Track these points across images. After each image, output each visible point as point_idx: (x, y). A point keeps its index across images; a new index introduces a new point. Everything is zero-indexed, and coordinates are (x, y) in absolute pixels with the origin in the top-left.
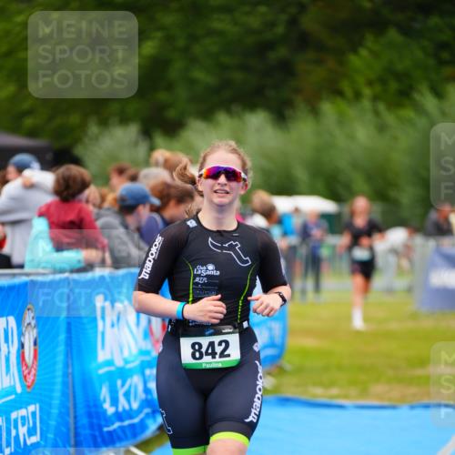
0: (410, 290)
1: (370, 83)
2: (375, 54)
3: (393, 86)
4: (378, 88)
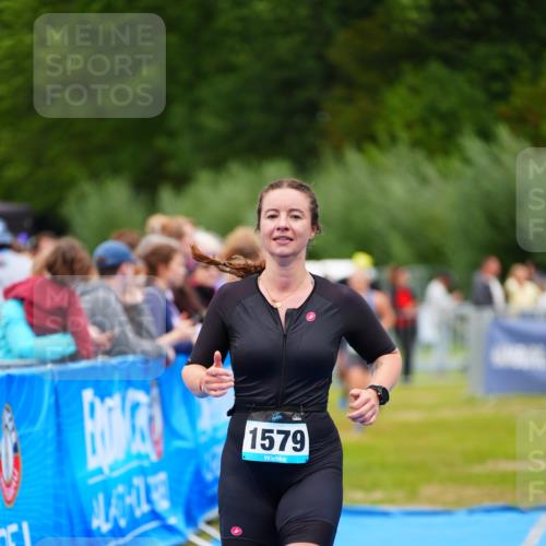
0: (464, 370)
1: (409, 126)
2: (414, 91)
3: (438, 128)
4: (419, 132)
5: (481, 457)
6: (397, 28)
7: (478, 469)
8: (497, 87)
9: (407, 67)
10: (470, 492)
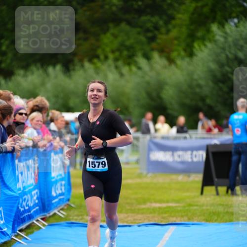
5: (145, 201)
6: (107, 7)
7: (143, 206)
8: (150, 35)
9: (111, 25)
10: (140, 216)
